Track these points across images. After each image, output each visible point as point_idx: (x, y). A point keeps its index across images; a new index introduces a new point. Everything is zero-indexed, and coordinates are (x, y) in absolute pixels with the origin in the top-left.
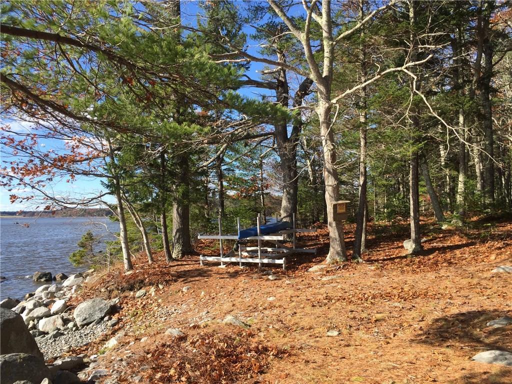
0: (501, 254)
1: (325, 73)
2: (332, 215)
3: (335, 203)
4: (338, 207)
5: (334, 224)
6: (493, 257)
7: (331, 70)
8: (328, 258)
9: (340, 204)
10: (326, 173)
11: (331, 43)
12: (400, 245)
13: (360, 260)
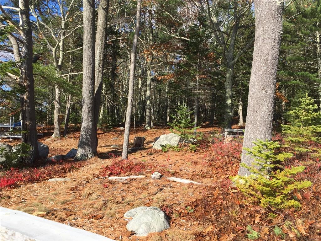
0: (114, 136)
1: (59, 64)
2: (57, 119)
3: (59, 114)
4: (60, 116)
5: (57, 123)
6: (112, 136)
7: (62, 63)
8: (53, 136)
9: (60, 115)
10: (56, 102)
11: (63, 53)
12: (79, 133)
13: (66, 137)
